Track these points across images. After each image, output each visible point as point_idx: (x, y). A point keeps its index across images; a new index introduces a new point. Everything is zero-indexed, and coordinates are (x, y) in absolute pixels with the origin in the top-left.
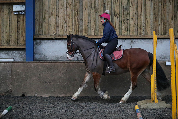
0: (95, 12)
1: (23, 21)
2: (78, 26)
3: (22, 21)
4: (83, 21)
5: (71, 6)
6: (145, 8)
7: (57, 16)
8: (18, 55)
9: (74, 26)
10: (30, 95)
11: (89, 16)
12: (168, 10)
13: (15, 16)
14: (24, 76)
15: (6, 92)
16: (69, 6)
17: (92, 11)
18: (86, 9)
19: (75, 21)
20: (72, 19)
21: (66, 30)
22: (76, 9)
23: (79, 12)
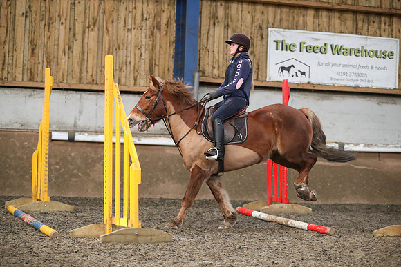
6: (14, 30)
12: (57, 36)
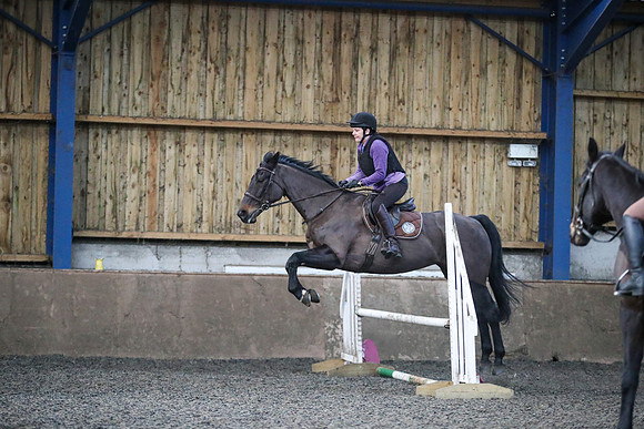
1: (529, 184)
3: (525, 184)
8: (521, 266)
10: (571, 359)
14: (551, 314)
15: (516, 352)
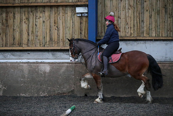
0: (156, 14)
1: (86, 23)
2: (140, 28)
4: (144, 22)
5: (133, 8)
7: (119, 17)
9: (135, 28)
10: (93, 95)
11: (150, 18)
13: (78, 18)
15: (69, 92)
16: (130, 8)
17: (153, 13)
18: (147, 11)
19: (137, 23)
20: (134, 21)
21: (127, 31)
22: (138, 11)
23: (140, 14)
